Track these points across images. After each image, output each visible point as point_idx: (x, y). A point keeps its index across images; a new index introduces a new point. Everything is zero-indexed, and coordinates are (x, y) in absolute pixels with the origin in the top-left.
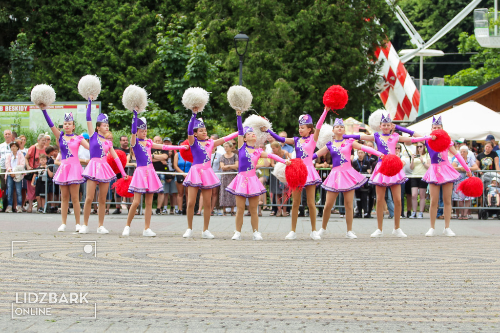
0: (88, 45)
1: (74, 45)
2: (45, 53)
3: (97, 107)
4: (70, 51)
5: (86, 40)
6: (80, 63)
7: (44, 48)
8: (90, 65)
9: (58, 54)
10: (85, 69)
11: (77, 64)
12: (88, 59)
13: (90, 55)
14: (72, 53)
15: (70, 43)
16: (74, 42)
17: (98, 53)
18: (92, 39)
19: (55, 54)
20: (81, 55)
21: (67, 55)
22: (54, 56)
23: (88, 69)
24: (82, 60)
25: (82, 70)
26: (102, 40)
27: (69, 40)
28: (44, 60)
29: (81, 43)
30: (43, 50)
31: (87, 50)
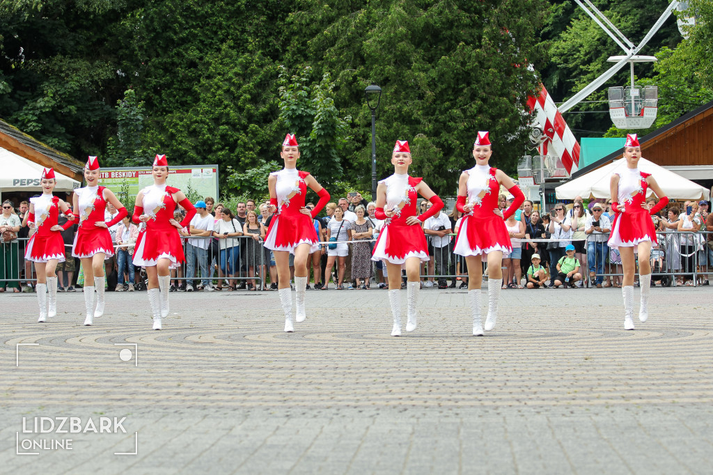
0: (204, 101)
1: (189, 102)
2: (156, 112)
3: (214, 171)
4: (185, 108)
5: (202, 95)
6: (196, 122)
7: (156, 105)
8: (207, 124)
9: (171, 112)
10: (201, 128)
11: (192, 123)
12: (205, 117)
13: (207, 113)
14: (187, 111)
15: (184, 99)
16: (189, 98)
17: (216, 110)
18: (209, 95)
19: (168, 112)
20: (197, 113)
21: (182, 113)
22: (166, 114)
23: (205, 128)
24: (199, 118)
25: (198, 130)
26: (220, 95)
27: (183, 96)
28: (156, 119)
29: (197, 100)
30: (155, 108)
31: (203, 106)
